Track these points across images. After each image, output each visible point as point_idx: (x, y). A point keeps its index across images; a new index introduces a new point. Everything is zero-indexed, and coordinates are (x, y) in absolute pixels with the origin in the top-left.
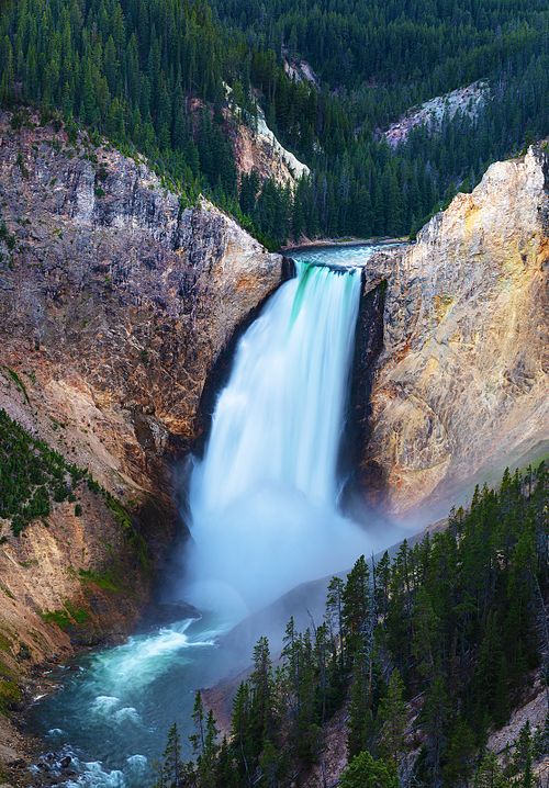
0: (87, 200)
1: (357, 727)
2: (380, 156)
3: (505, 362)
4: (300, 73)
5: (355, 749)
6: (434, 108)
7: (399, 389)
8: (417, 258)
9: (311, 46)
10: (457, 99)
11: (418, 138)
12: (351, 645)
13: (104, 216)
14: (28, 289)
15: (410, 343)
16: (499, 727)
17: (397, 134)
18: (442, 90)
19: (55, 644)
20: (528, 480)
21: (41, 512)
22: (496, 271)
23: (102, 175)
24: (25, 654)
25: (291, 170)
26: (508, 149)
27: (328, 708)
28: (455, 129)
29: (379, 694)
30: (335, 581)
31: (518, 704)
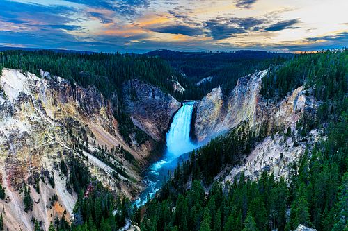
0: (151, 94)
1: (193, 176)
2: (196, 87)
3: (215, 119)
4: (183, 75)
5: (193, 180)
6: (204, 79)
7: (199, 123)
8: (202, 104)
9: (185, 71)
10: (208, 78)
11: (201, 84)
12: (192, 163)
13: (153, 96)
14: (142, 108)
15: (201, 116)
16: (215, 176)
17: (199, 84)
18: (206, 77)
19: (145, 163)
20: (219, 138)
21: (144, 142)
22: (214, 105)
23: (153, 90)
24: (141, 164)
25: (182, 90)
26: (216, 86)
27: (188, 173)
28: (207, 83)
29: (197, 170)
30: (190, 153)
31: (219, 173)
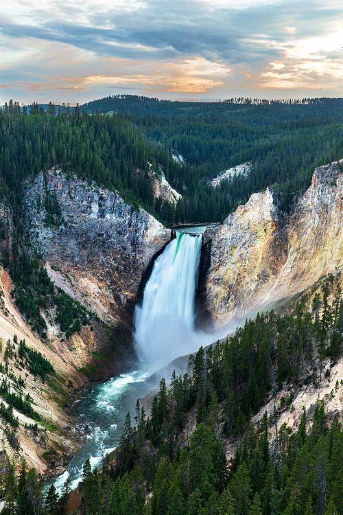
0: (95, 208)
1: (200, 414)
2: (209, 191)
3: (257, 271)
4: (178, 159)
5: (199, 421)
6: (230, 173)
7: (217, 281)
8: (225, 232)
9: (182, 149)
10: (239, 169)
11: (224, 184)
12: (198, 381)
13: (102, 214)
14: (72, 243)
15: (221, 263)
16: (256, 413)
17: (216, 182)
18: (234, 165)
19: (82, 381)
20: (266, 317)
21: (77, 329)
22: (255, 235)
23: (101, 198)
24: (70, 385)
25: (174, 196)
26: (260, 188)
27: (188, 405)
28: (238, 180)
29: (208, 401)
30: (191, 356)
31: (263, 404)
